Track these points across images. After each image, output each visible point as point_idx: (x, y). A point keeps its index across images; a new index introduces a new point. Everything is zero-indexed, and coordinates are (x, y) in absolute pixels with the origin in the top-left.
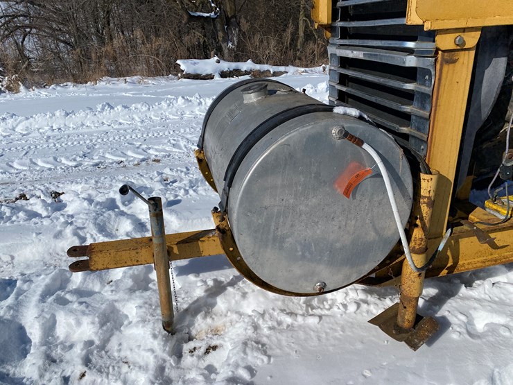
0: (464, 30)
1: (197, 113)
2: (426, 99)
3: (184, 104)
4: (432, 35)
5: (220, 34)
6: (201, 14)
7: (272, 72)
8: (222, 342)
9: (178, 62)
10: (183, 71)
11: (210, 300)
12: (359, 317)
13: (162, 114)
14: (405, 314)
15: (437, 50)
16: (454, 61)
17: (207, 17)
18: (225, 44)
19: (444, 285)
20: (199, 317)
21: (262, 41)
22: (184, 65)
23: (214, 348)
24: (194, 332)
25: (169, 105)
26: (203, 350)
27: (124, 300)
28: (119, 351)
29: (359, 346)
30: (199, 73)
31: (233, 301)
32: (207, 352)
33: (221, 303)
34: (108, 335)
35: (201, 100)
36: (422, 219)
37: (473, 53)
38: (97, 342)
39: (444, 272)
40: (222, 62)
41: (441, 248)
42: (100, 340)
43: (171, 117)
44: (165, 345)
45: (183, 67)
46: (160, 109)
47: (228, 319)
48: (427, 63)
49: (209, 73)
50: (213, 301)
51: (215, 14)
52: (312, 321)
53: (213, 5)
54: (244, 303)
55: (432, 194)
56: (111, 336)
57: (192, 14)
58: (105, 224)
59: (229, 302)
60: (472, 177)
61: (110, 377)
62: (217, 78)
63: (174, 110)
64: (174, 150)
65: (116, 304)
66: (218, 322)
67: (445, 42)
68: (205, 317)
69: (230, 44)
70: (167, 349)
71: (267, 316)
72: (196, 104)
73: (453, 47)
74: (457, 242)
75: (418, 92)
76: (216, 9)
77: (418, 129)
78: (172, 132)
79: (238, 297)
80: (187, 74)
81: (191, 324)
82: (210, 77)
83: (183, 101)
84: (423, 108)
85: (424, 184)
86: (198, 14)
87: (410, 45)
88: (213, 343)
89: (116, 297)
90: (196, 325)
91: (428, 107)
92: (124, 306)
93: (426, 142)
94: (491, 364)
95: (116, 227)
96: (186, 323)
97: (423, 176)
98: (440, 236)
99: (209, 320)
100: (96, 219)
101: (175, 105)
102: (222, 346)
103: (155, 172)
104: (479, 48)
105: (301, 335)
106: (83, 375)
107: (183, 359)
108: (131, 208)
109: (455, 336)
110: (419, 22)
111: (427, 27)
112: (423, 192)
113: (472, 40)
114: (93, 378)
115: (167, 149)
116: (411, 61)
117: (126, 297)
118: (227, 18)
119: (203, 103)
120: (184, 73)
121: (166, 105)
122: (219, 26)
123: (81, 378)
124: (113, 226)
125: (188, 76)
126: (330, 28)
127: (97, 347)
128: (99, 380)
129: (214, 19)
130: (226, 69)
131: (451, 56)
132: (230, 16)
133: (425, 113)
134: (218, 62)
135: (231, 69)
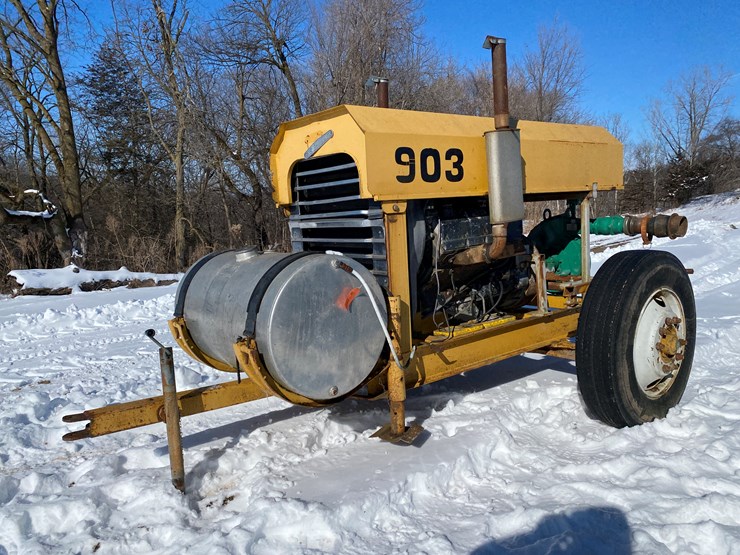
0: (397, 201)
1: (75, 328)
2: (381, 247)
3: (55, 318)
4: (379, 204)
5: (59, 239)
6: (27, 213)
7: (156, 282)
8: (238, 491)
9: (12, 273)
10: (22, 286)
11: (212, 463)
12: (358, 444)
13: (20, 334)
14: (396, 420)
15: (384, 213)
16: (396, 221)
17: (36, 217)
18: (67, 253)
19: (419, 412)
20: (206, 478)
21: (139, 244)
22: (21, 277)
23: (231, 498)
24: (202, 494)
25: (31, 322)
26: (221, 501)
27: (111, 484)
28: (128, 523)
29: (366, 460)
30: (48, 286)
31: (236, 460)
32: (225, 502)
33: (223, 464)
34: (106, 515)
35: (80, 311)
36: (395, 332)
37: (405, 216)
38: (98, 521)
39: (417, 385)
40: (81, 271)
41: (412, 356)
42: (99, 518)
43: (37, 337)
44: (182, 501)
45: (20, 280)
46: (18, 327)
47: (235, 476)
48: (378, 223)
49: (64, 287)
50: (215, 464)
51: (50, 212)
52: (320, 453)
53: (45, 201)
54: (247, 461)
55: (399, 311)
56: (109, 516)
57: (12, 213)
58: (28, 438)
59: (232, 461)
60: (420, 313)
61: (129, 542)
62: (76, 292)
63: (39, 327)
64: (64, 368)
65: (103, 489)
66: (226, 481)
67: (388, 208)
68: (212, 477)
69: (75, 253)
70: (186, 504)
71: (276, 460)
72: (73, 317)
73: (393, 212)
74: (421, 359)
75: (376, 243)
76: (50, 206)
77: (380, 269)
78: (47, 353)
79: (240, 455)
80: (27, 289)
81: (199, 486)
82: (66, 291)
83: (53, 314)
84: (381, 253)
85: (392, 304)
86: (22, 212)
87: (365, 212)
88: (229, 495)
89: (100, 483)
90: (204, 486)
91: (384, 252)
92: (111, 490)
93: (387, 276)
94: (465, 447)
95: (43, 440)
96: (194, 485)
97: (390, 298)
98: (409, 352)
99: (216, 480)
100: (16, 433)
101: (41, 321)
102: (238, 495)
103: (63, 386)
104: (408, 212)
105: (315, 464)
106: (97, 547)
107: (202, 513)
108: (52, 421)
109: (436, 438)
110: (371, 196)
111: (376, 199)
112: (393, 311)
113: (403, 207)
114: (111, 545)
115: (53, 368)
116: (366, 223)
117: (112, 480)
118: (69, 217)
119: (83, 315)
120: (24, 288)
121: (26, 322)
122: (56, 230)
123: (95, 551)
124: (40, 440)
125: (30, 292)
126: (290, 207)
127: (100, 525)
128: (117, 548)
129: (48, 220)
130: (89, 280)
131: (392, 218)
132: (73, 215)
133: (383, 257)
134: (77, 271)
135: (97, 280)
